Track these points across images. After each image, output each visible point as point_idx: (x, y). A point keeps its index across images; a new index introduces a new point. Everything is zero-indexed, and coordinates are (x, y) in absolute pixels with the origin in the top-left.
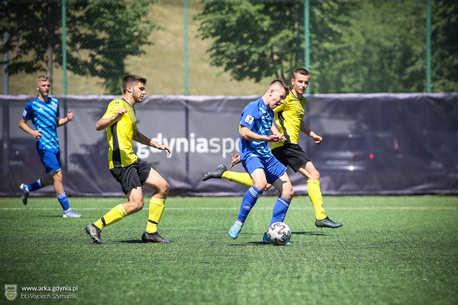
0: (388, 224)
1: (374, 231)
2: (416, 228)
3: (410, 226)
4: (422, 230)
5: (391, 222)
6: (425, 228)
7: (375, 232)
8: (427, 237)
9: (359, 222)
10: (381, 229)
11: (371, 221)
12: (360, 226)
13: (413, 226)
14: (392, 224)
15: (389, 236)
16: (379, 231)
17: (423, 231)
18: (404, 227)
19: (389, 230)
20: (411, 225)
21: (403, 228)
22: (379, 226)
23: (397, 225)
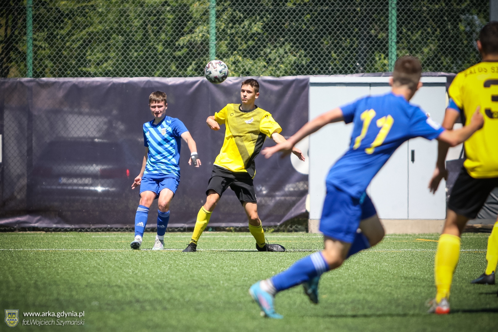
0: (139, 274)
1: (114, 284)
2: (179, 280)
3: (171, 277)
4: (187, 283)
5: (143, 271)
6: (193, 280)
7: (116, 285)
8: (193, 294)
9: (96, 271)
10: (126, 281)
11: (114, 270)
12: (95, 277)
13: (174, 277)
14: (144, 274)
15: (135, 292)
16: (122, 285)
17: (188, 285)
18: (161, 279)
19: (137, 283)
20: (172, 275)
21: (159, 280)
22: (123, 276)
23: (150, 276)
